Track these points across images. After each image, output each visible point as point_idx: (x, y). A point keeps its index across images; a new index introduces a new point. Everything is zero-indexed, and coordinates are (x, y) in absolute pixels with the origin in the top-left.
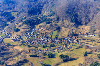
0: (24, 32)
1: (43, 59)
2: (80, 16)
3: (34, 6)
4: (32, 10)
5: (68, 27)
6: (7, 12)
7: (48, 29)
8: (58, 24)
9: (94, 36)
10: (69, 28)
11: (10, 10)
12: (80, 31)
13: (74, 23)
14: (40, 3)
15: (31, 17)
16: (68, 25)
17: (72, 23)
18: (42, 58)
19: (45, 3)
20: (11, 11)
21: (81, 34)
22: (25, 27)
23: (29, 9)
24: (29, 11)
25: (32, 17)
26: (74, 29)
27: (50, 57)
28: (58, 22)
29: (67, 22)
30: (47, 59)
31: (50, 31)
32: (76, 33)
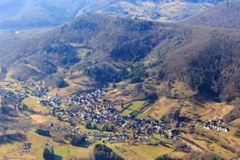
0: (75, 92)
1: (58, 144)
2: (225, 78)
3: (133, 41)
4: (122, 49)
5: (175, 98)
6: (71, 47)
7: (128, 95)
8: (157, 87)
9: (226, 130)
10: (177, 100)
11: (80, 42)
12: (201, 114)
13: (196, 92)
14: (152, 37)
15: (114, 63)
16: (178, 92)
17: (191, 91)
18: (56, 141)
19: (164, 38)
20: (81, 45)
21: (199, 121)
22: (84, 81)
23: (118, 45)
24: (114, 50)
25: (114, 65)
26: (187, 106)
27: (73, 143)
28: (159, 84)
29: (180, 87)
30: (66, 147)
31: (128, 100)
32: (186, 116)
